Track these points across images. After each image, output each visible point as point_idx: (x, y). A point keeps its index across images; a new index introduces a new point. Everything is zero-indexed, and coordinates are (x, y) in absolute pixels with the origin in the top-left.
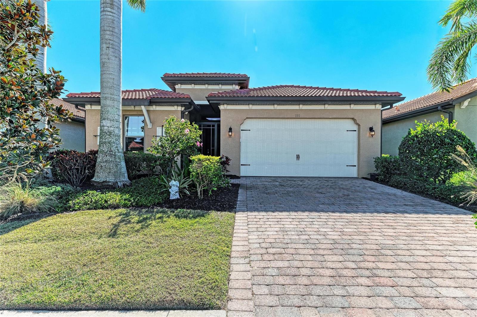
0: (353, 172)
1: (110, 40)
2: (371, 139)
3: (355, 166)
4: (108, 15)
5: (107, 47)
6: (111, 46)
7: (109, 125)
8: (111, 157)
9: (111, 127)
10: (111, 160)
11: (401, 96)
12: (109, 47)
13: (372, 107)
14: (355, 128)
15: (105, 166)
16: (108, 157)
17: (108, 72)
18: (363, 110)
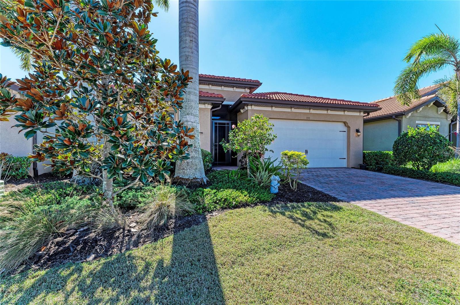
0: (344, 164)
1: (193, 33)
2: (357, 138)
3: (345, 159)
4: (191, 7)
5: (191, 40)
6: (194, 40)
7: (192, 120)
8: (196, 153)
9: (194, 122)
10: (196, 156)
11: (379, 107)
12: (192, 41)
13: (357, 114)
14: (345, 129)
15: (192, 162)
16: (193, 152)
17: (191, 66)
18: (352, 116)
